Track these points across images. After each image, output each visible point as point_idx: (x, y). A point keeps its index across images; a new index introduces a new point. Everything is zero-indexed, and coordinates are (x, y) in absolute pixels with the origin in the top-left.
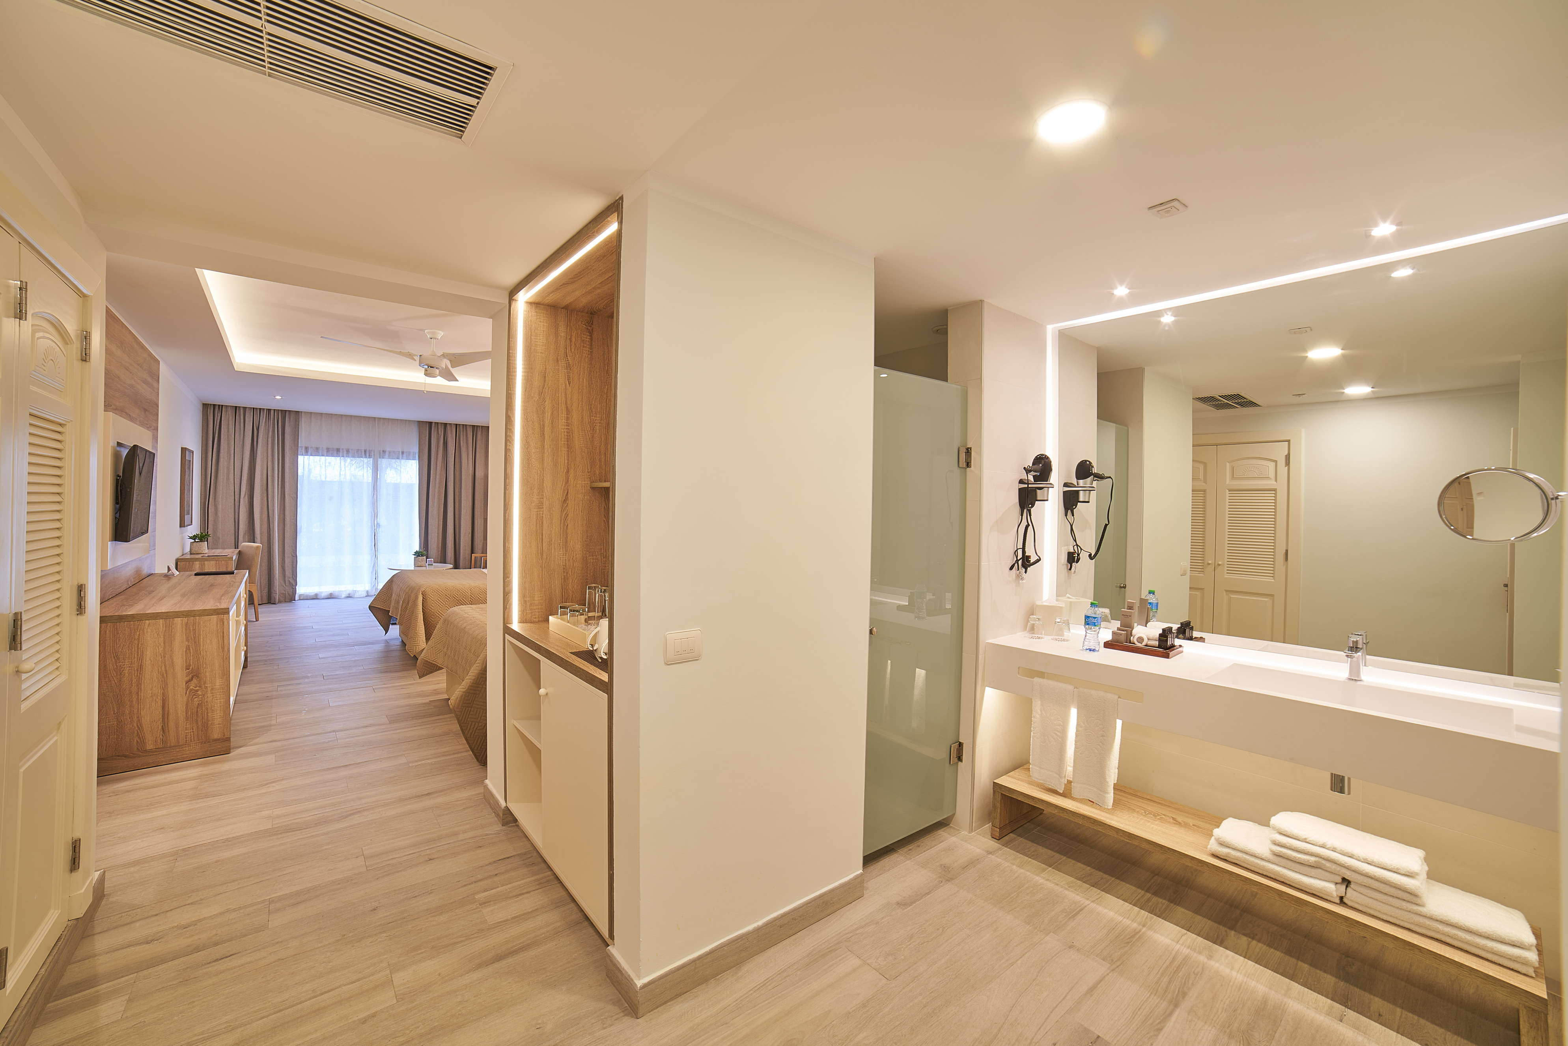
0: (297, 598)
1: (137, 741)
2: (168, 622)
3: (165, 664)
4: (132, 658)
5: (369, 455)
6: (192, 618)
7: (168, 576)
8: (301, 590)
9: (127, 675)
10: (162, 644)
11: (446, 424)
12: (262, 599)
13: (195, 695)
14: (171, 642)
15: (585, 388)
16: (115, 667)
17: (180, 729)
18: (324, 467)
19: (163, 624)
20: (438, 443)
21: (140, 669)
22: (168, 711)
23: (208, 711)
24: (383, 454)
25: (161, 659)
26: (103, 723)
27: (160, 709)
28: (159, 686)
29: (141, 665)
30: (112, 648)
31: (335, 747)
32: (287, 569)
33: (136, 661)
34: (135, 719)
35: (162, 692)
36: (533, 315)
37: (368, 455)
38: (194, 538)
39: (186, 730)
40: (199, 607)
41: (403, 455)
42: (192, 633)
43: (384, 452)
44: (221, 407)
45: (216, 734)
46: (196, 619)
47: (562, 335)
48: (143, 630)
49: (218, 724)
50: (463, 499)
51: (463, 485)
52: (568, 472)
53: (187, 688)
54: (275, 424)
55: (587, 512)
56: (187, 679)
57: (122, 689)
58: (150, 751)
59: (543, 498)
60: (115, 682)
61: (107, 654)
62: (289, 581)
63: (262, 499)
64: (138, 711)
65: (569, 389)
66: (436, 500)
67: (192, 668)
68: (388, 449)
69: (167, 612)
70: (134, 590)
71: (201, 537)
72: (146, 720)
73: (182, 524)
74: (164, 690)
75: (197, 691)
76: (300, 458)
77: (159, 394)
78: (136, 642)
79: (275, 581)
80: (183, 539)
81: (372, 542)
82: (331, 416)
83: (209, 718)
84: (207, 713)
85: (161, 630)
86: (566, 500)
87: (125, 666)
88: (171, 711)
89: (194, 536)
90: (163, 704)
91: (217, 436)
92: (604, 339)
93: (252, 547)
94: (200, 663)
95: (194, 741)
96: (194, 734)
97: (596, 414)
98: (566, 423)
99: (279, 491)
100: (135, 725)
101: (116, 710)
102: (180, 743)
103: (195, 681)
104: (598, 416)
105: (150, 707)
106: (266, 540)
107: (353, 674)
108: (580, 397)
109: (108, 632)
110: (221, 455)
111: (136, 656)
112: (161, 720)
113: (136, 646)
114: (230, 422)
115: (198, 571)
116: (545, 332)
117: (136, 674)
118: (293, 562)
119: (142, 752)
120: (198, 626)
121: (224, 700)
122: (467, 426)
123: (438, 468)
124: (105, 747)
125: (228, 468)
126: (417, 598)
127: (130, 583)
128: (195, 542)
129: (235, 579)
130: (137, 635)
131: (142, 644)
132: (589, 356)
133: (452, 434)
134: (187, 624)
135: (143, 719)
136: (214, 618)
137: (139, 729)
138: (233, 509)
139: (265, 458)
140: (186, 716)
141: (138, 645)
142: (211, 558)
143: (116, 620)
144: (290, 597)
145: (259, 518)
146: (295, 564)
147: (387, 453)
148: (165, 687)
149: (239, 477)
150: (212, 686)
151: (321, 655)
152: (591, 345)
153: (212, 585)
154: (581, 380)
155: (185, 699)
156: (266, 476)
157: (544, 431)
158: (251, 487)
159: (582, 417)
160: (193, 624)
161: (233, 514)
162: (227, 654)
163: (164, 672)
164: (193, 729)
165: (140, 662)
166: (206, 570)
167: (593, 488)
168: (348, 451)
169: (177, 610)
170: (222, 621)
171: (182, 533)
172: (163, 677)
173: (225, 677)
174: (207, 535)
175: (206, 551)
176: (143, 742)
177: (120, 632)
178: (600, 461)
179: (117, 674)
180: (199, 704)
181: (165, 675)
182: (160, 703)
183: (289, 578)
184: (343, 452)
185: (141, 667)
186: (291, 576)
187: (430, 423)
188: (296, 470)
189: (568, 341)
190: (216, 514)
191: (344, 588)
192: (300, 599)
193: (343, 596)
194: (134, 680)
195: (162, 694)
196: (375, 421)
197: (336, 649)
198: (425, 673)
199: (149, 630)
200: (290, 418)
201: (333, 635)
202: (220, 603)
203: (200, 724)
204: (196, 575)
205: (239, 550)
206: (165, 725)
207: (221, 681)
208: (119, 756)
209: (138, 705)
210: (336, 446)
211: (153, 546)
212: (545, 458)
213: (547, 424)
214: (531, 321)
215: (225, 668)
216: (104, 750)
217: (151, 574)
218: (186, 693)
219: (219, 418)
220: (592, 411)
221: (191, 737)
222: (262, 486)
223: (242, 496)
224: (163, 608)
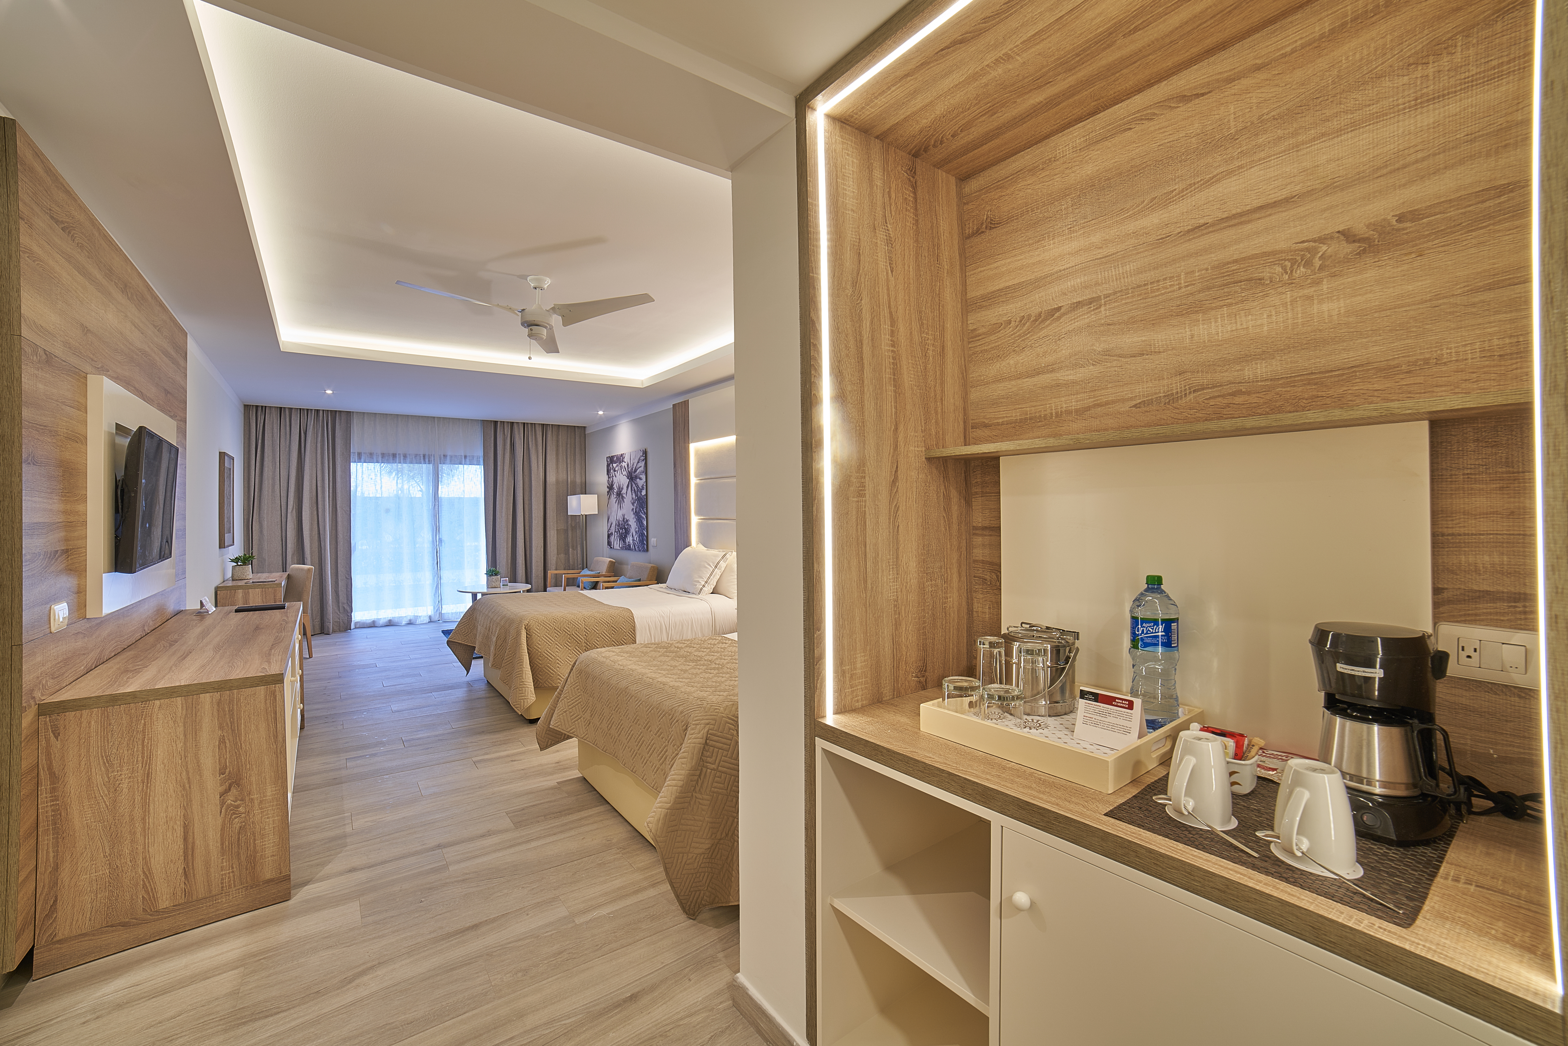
0: (353, 627)
1: (143, 897)
2: (190, 701)
3: (187, 768)
4: (133, 762)
5: (429, 461)
6: (228, 692)
7: (201, 614)
8: (358, 616)
9: (125, 790)
10: (182, 737)
11: (512, 423)
12: (314, 629)
13: (234, 813)
14: (196, 733)
15: (912, 281)
16: (106, 779)
17: (212, 870)
18: (379, 475)
19: (182, 704)
20: (504, 445)
21: (147, 780)
22: (193, 843)
23: (255, 836)
24: (444, 459)
25: (180, 762)
26: (86, 874)
27: (180, 842)
28: (178, 804)
29: (148, 774)
30: (101, 750)
31: (448, 881)
32: (340, 593)
33: (140, 768)
34: (140, 862)
35: (182, 814)
36: (838, 141)
37: (427, 460)
38: (236, 560)
39: (222, 871)
40: (238, 673)
41: (466, 459)
42: (227, 716)
43: (445, 456)
44: (264, 408)
45: (268, 872)
46: (233, 694)
47: (879, 184)
48: (151, 716)
49: (272, 856)
50: (533, 507)
51: (533, 492)
52: (896, 429)
53: (223, 803)
54: (324, 427)
55: (923, 502)
56: (222, 789)
57: (117, 815)
58: (165, 911)
59: (865, 477)
60: (106, 804)
61: (92, 759)
62: (344, 608)
63: (312, 514)
64: (144, 848)
65: (892, 279)
66: (504, 510)
67: (230, 771)
68: (449, 453)
69: (189, 685)
70: (150, 639)
71: (244, 560)
72: (158, 862)
73: (222, 545)
74: (185, 809)
75: (238, 807)
76: (353, 466)
77: (186, 375)
78: (140, 736)
79: (329, 608)
80: (223, 562)
81: (434, 560)
82: (385, 416)
83: (257, 848)
84: (255, 840)
85: (179, 714)
86: (894, 482)
87: (123, 776)
88: (197, 842)
89: (236, 558)
90: (184, 832)
91: (260, 441)
92: (930, 202)
93: (302, 570)
94: (241, 762)
95: (235, 886)
96: (234, 876)
97: (928, 329)
98: (891, 341)
99: (331, 503)
100: (140, 871)
101: (107, 850)
102: (214, 893)
103: (234, 791)
104: (930, 332)
105: (164, 839)
106: (316, 560)
107: (440, 738)
108: (907, 297)
109: (93, 723)
110: (266, 463)
111: (140, 759)
112: (183, 858)
113: (140, 743)
114: (275, 425)
115: (240, 605)
116: (855, 176)
117: (140, 789)
118: (347, 586)
119: (151, 915)
120: (237, 705)
121: (279, 817)
122: (537, 425)
123: (505, 473)
124: (89, 913)
125: (273, 479)
126: (518, 634)
127: (146, 629)
128: (238, 565)
129: (288, 617)
130: (142, 725)
131: (150, 739)
132: (915, 228)
133: (519, 434)
134: (219, 703)
135: (152, 860)
136: (261, 690)
137: (147, 878)
138: (279, 526)
139: (314, 466)
140: (222, 848)
141: (143, 741)
142: (256, 585)
143: (107, 702)
144: (345, 626)
145: (308, 535)
146: (349, 587)
147: (448, 458)
148: (187, 804)
149: (286, 488)
150: (261, 797)
151: (395, 707)
152: (916, 209)
153: (257, 628)
154: (906, 266)
155: (220, 821)
156: (315, 487)
157: (862, 353)
158: (299, 500)
159: (911, 333)
160: (230, 702)
161: (280, 532)
162: (282, 746)
163: (186, 781)
164: (233, 868)
165: (147, 768)
166: (252, 604)
167: (929, 459)
168: (405, 456)
169: (204, 681)
170: (273, 694)
171: (222, 555)
172: (184, 789)
173: (280, 781)
174: (252, 557)
175: (251, 576)
176: (154, 897)
177: (113, 721)
178: (936, 413)
179: (109, 791)
180: (241, 827)
181: (187, 786)
182: (180, 831)
183: (344, 603)
184: (400, 458)
185: (148, 777)
186: (345, 601)
187: (496, 422)
188: (348, 479)
189: (886, 196)
190: (261, 532)
191: (404, 613)
192: (356, 628)
193: (404, 623)
194: (138, 798)
195: (182, 817)
196: (434, 421)
197: (410, 697)
198: (549, 744)
199: (160, 716)
200: (341, 420)
201: (403, 676)
202: (269, 662)
203: (243, 858)
204: (237, 611)
205: (287, 573)
206: (188, 867)
207: (274, 789)
208: (112, 926)
209: (145, 838)
210: (392, 451)
211: (181, 574)
212: (866, 402)
213: (865, 342)
214: (835, 150)
215: (280, 768)
216: (88, 919)
217: (180, 612)
218: (221, 812)
219: (262, 421)
220: (922, 324)
221: (230, 881)
222: (311, 498)
223: (289, 511)
224: (184, 677)
